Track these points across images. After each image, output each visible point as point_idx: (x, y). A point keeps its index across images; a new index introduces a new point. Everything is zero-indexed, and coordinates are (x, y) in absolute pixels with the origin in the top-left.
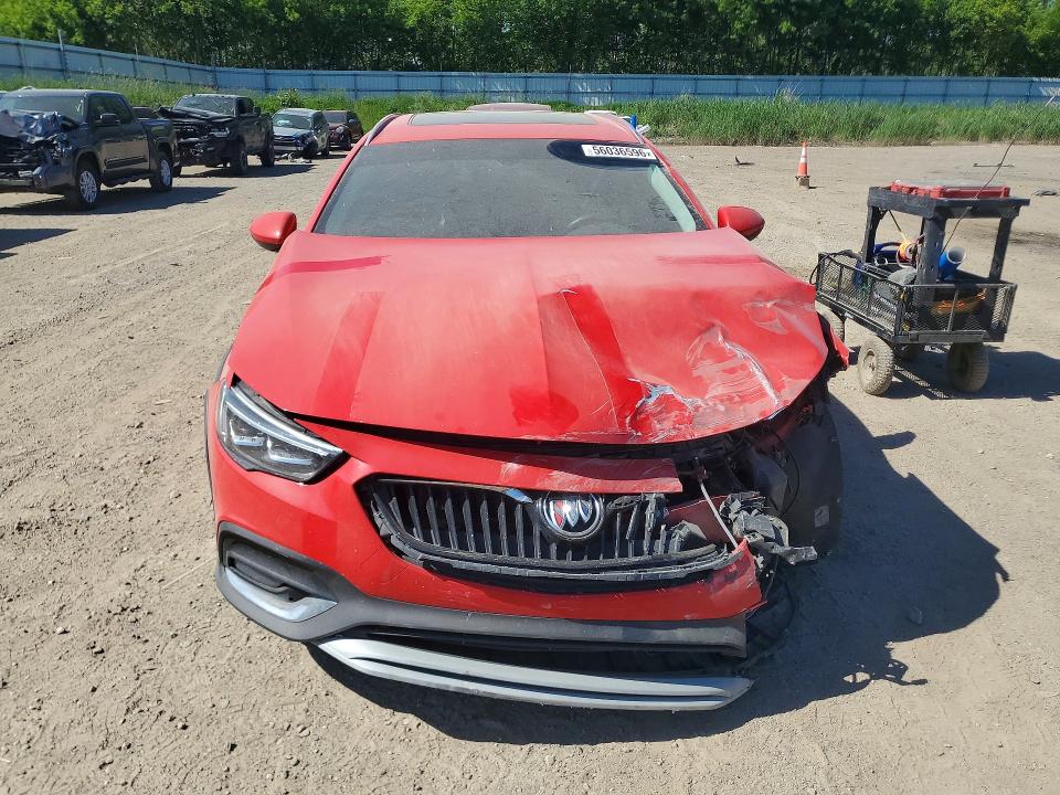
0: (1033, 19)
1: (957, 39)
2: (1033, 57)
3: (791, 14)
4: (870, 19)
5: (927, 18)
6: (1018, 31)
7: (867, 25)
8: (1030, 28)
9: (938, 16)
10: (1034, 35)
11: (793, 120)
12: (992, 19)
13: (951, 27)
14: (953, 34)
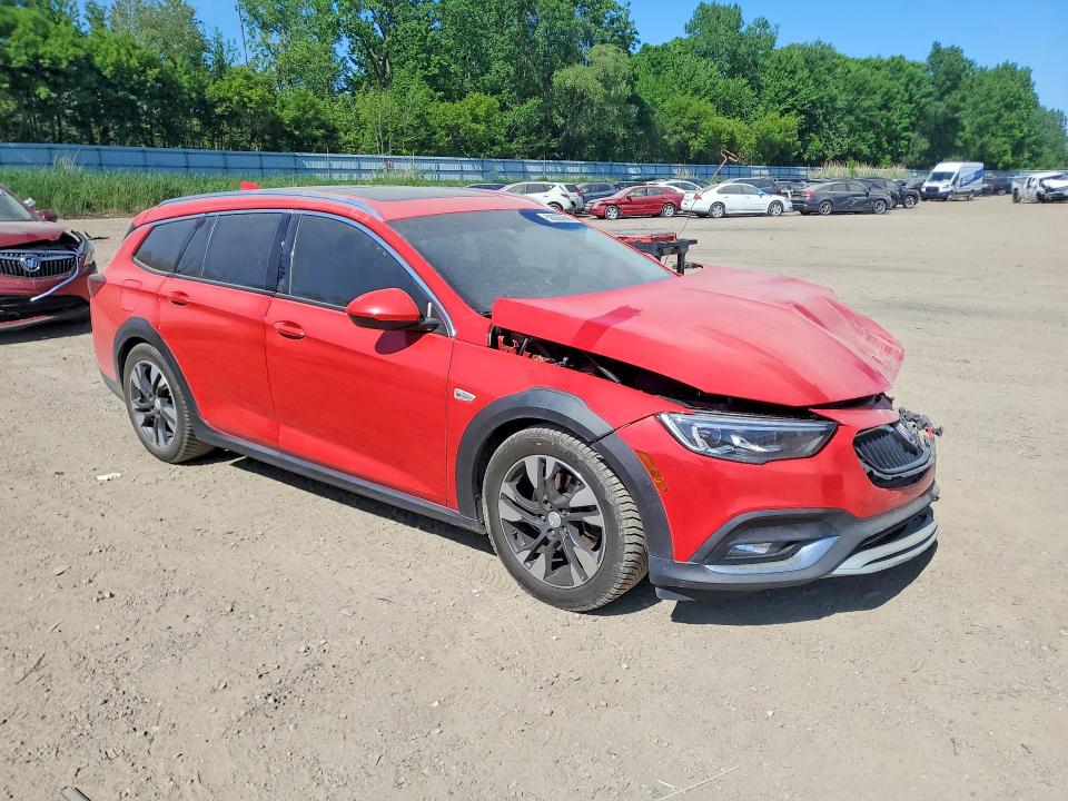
0: (282, 102)
1: (221, 117)
2: (290, 135)
3: (46, 79)
4: (133, 91)
5: (189, 95)
6: (272, 112)
7: (133, 97)
8: (282, 110)
9: (199, 93)
10: (287, 115)
11: (85, 192)
12: (251, 101)
13: (214, 106)
14: (218, 111)
